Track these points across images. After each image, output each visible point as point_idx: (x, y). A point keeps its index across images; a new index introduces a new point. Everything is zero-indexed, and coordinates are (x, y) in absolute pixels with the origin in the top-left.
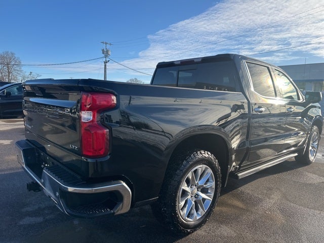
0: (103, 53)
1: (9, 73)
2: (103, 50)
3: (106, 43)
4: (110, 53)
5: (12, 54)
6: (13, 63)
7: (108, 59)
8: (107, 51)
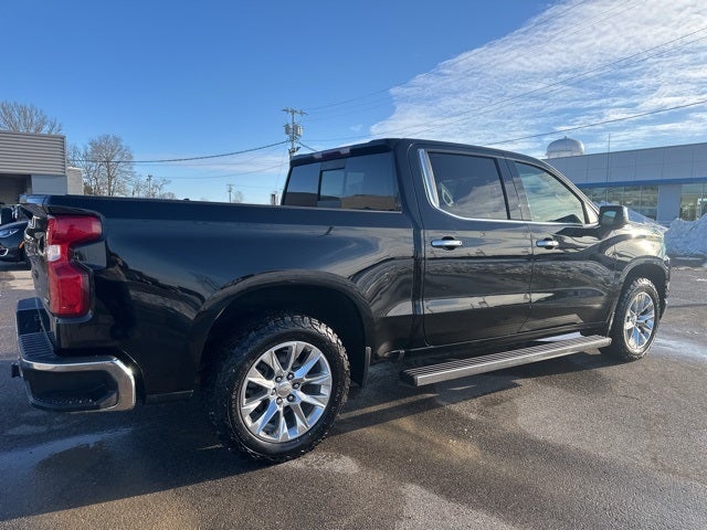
0: (287, 133)
1: (110, 177)
2: (287, 127)
3: (293, 112)
4: (300, 131)
5: (117, 140)
6: (117, 158)
7: (296, 145)
8: (295, 128)
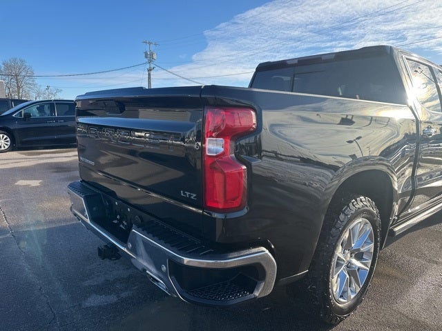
0: (146, 57)
1: (19, 87)
2: (146, 53)
3: (150, 43)
4: (155, 56)
5: (22, 61)
6: (23, 74)
7: (152, 66)
8: (152, 54)
